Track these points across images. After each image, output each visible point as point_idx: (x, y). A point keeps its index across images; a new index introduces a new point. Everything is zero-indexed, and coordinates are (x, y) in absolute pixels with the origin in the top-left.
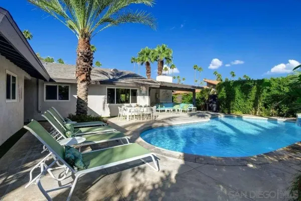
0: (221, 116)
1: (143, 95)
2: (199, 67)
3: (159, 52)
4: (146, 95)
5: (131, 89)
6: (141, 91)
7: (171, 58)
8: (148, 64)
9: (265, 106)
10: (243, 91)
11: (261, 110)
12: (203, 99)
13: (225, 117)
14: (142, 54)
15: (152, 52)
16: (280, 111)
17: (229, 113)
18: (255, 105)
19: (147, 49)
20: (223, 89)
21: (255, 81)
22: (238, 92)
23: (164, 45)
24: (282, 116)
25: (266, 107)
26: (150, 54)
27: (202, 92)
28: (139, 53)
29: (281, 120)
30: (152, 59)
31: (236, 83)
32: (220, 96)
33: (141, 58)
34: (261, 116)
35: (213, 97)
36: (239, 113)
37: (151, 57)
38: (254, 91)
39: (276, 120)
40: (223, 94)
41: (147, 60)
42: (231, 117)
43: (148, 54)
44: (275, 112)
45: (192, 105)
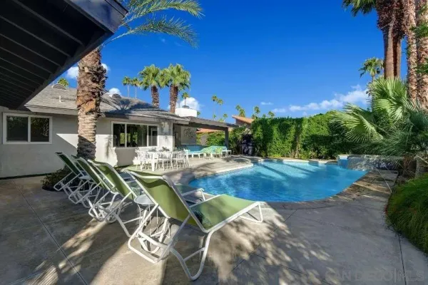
0: (261, 160)
1: (166, 134)
2: (218, 98)
3: (172, 74)
4: (170, 134)
5: (148, 125)
6: (162, 129)
7: (188, 84)
8: (154, 89)
9: (304, 147)
10: (281, 131)
11: (300, 151)
12: (236, 139)
13: (265, 161)
14: (145, 74)
15: (161, 72)
16: (319, 152)
17: (266, 156)
18: (294, 147)
19: (153, 67)
20: (259, 129)
21: (294, 120)
22: (276, 133)
23: (180, 66)
24: (320, 158)
25: (306, 149)
26: (158, 76)
27: (234, 131)
28: (142, 72)
29: (322, 162)
30: (162, 84)
31: (274, 121)
32: (255, 136)
33: (144, 80)
34: (301, 159)
35: (248, 138)
36: (278, 156)
37: (160, 81)
38: (293, 130)
39: (317, 163)
40: (259, 134)
41: (154, 83)
42: (271, 161)
43: (155, 75)
44: (314, 154)
45: (225, 147)
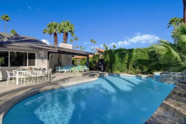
0: (106, 75)
1: (42, 58)
3: (64, 26)
4: (45, 58)
6: (39, 55)
7: (73, 31)
8: (55, 34)
9: (134, 66)
10: (120, 57)
11: (131, 69)
12: (95, 62)
13: (109, 75)
14: (50, 26)
15: (58, 25)
16: (142, 70)
17: (111, 72)
18: (128, 67)
19: (54, 23)
20: (108, 56)
21: (127, 50)
22: (117, 58)
23: (68, 22)
24: (143, 73)
25: (134, 68)
26: (57, 27)
27: (94, 57)
28: (48, 25)
29: (144, 76)
30: (59, 31)
31: (116, 51)
32: (105, 60)
33: (49, 29)
34: (131, 74)
35: (102, 61)
36: (118, 72)
37: (58, 29)
38: (127, 57)
39: (141, 77)
40: (108, 58)
41: (54, 31)
42: (112, 75)
43: (55, 27)
44: (139, 71)
